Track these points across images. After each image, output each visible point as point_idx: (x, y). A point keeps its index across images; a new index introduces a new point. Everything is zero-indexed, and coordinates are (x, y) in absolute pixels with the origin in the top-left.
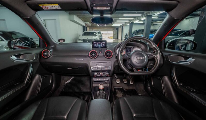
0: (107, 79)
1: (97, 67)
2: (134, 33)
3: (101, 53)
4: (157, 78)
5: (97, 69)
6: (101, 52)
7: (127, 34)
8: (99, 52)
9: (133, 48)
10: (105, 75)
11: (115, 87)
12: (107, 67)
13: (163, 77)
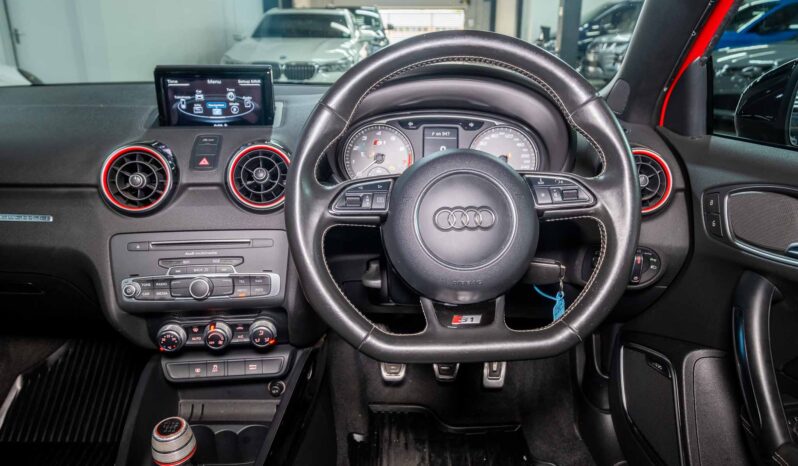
0: (275, 364)
1: (170, 280)
2: (591, 23)
3: (203, 168)
4: (651, 358)
5: (165, 294)
6: (204, 162)
7: (546, 30)
8: (194, 164)
9: (479, 125)
10: (247, 340)
11: (376, 408)
12: (250, 279)
13: (687, 357)
